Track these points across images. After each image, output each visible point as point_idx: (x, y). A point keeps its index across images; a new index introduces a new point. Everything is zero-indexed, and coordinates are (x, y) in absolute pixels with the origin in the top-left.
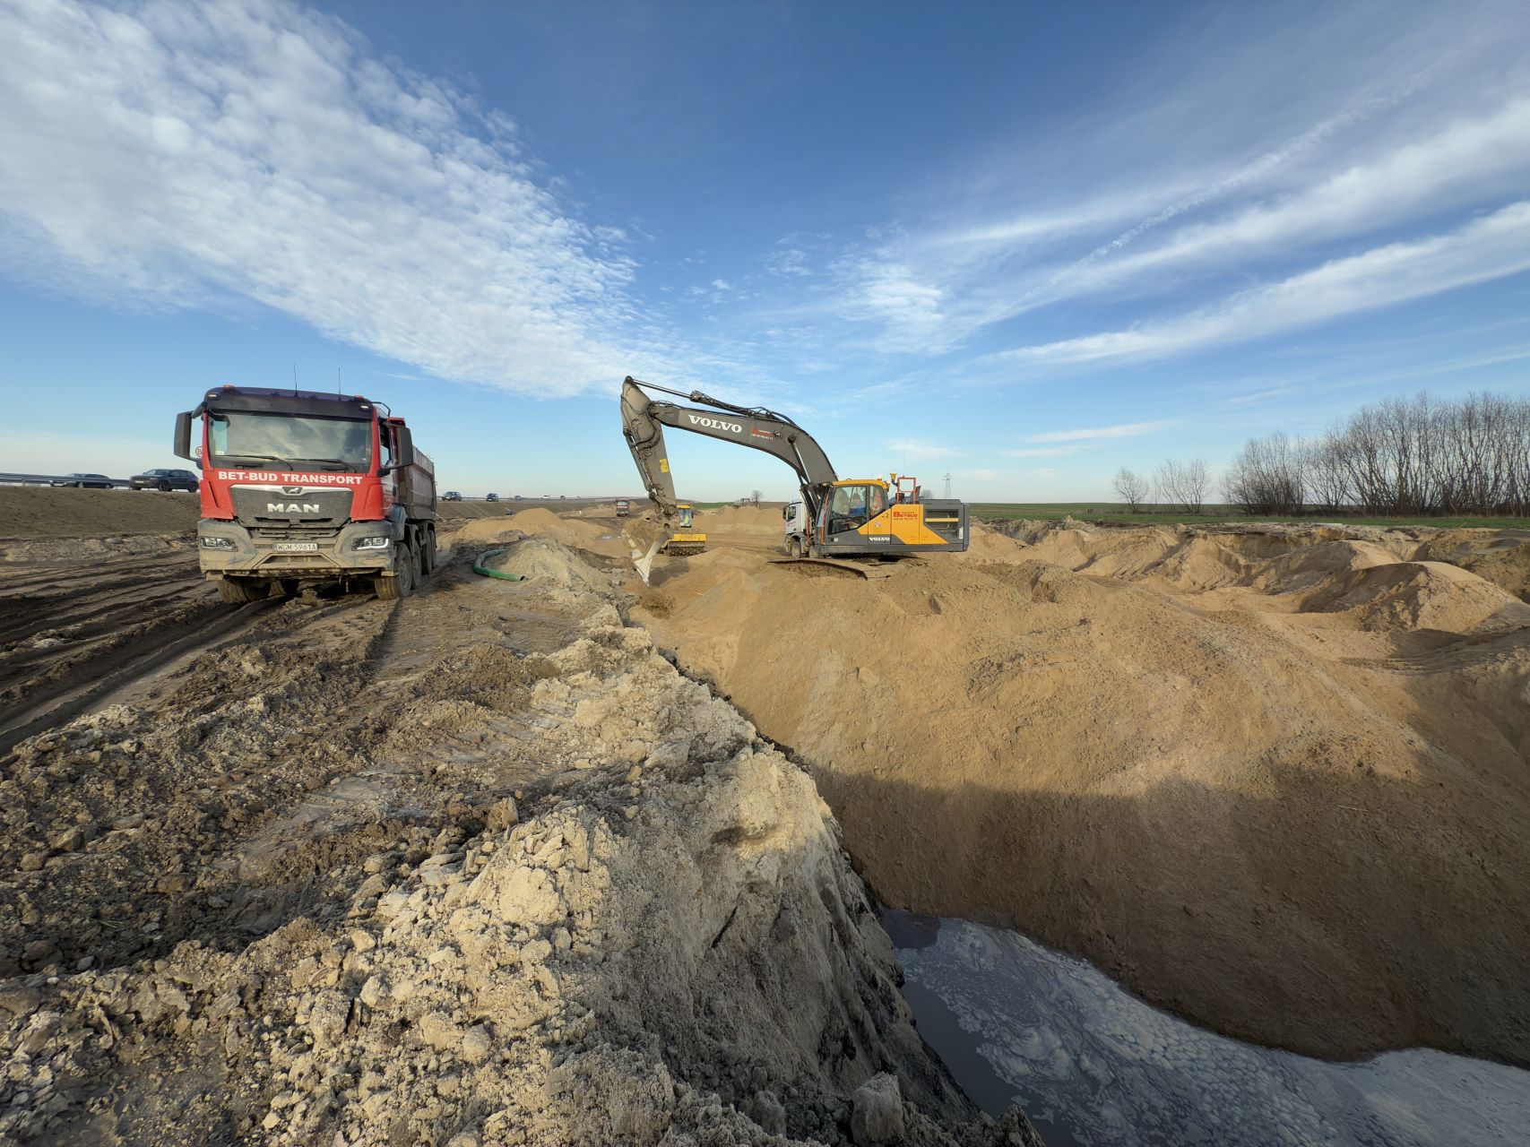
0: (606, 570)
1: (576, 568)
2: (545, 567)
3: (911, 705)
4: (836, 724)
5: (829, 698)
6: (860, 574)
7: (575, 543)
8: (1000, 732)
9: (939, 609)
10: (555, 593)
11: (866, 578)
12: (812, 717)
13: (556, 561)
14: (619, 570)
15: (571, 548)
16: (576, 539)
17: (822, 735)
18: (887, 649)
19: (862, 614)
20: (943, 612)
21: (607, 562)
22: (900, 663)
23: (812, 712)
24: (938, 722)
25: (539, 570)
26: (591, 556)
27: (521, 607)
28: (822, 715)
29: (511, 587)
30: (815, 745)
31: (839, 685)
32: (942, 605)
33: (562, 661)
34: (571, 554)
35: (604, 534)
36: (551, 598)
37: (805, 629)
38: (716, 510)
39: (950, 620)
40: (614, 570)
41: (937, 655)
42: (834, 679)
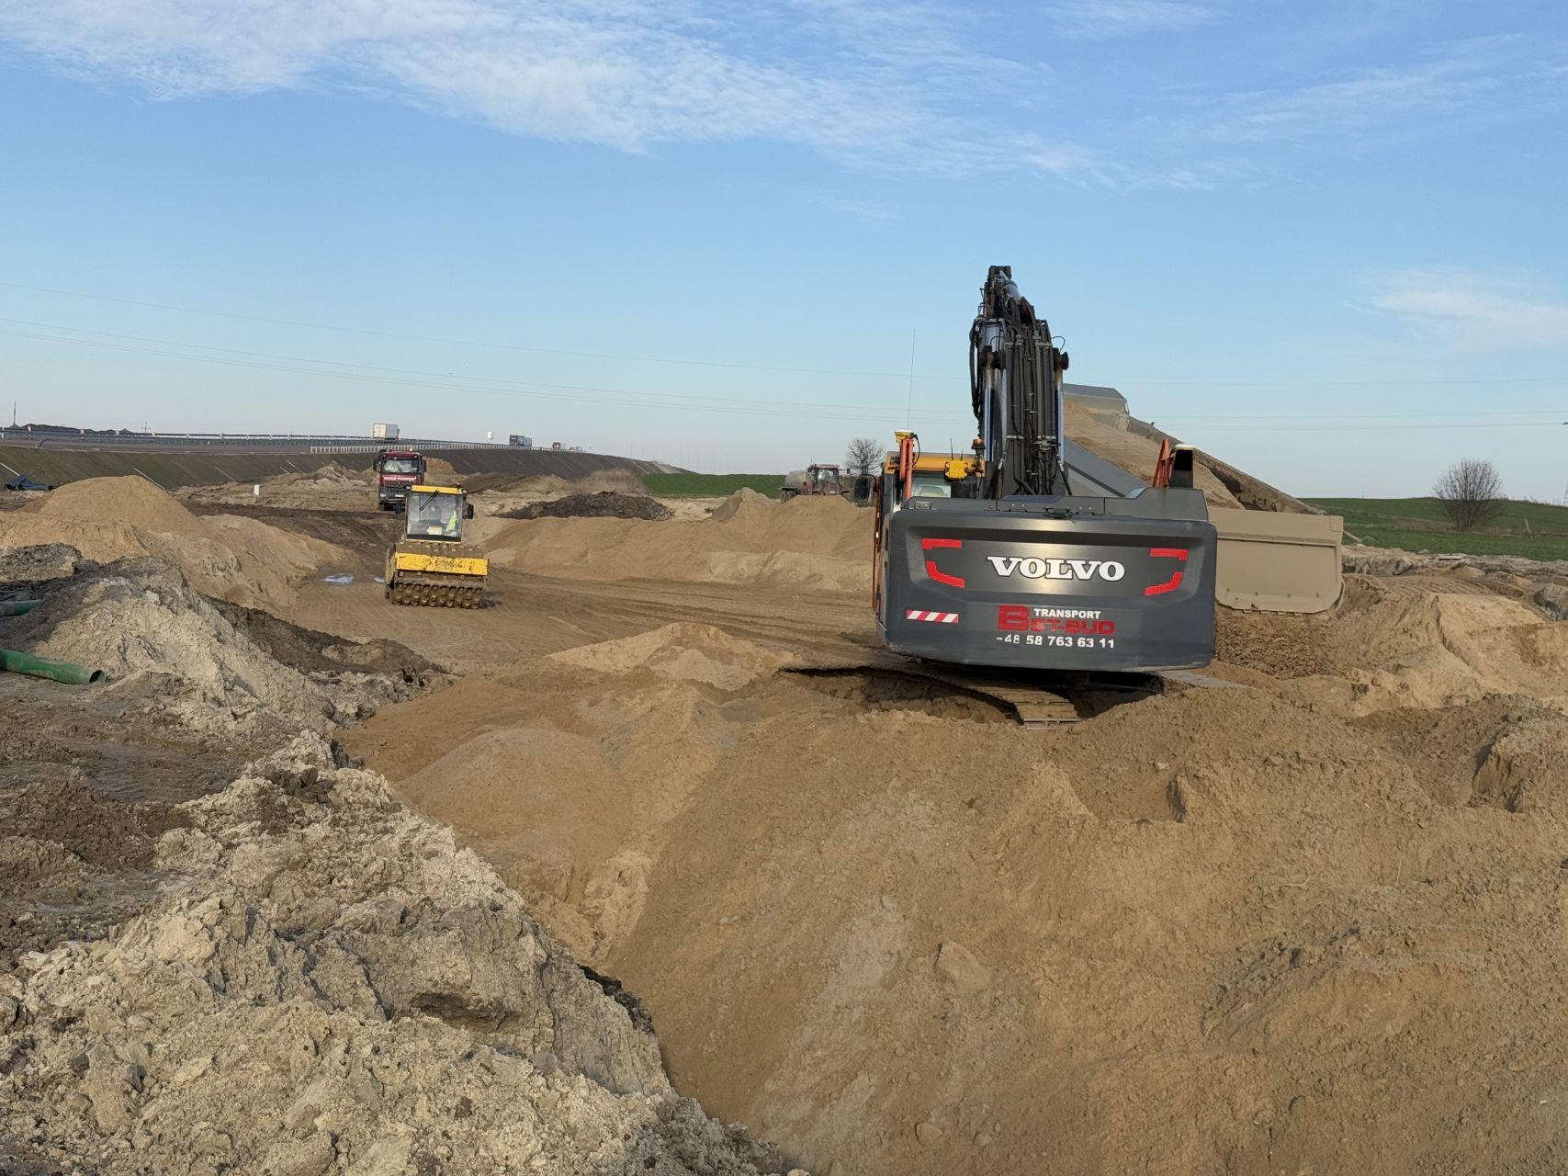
0: (323, 675)
1: (238, 664)
2: (153, 653)
3: (1057, 1040)
4: (863, 1077)
5: (857, 1014)
6: (1010, 710)
7: (237, 591)
8: (1252, 1108)
9: (1182, 810)
10: (185, 708)
11: (1021, 722)
12: (807, 1059)
13: (185, 637)
14: (361, 678)
15: (225, 605)
16: (240, 580)
17: (822, 1101)
18: (1025, 902)
19: (981, 813)
20: (1190, 817)
21: (330, 653)
22: (1052, 938)
23: (809, 1048)
24: (1113, 1082)
25: (137, 657)
26: (283, 632)
27: (104, 737)
28: (833, 1055)
29: (69, 696)
30: (803, 1126)
31: (888, 984)
32: (1192, 799)
33: (207, 812)
34: (225, 623)
35: (330, 569)
36: (176, 719)
37: (827, 844)
38: (716, 502)
39: (1204, 837)
40: (346, 676)
41: (1152, 922)
42: (875, 971)
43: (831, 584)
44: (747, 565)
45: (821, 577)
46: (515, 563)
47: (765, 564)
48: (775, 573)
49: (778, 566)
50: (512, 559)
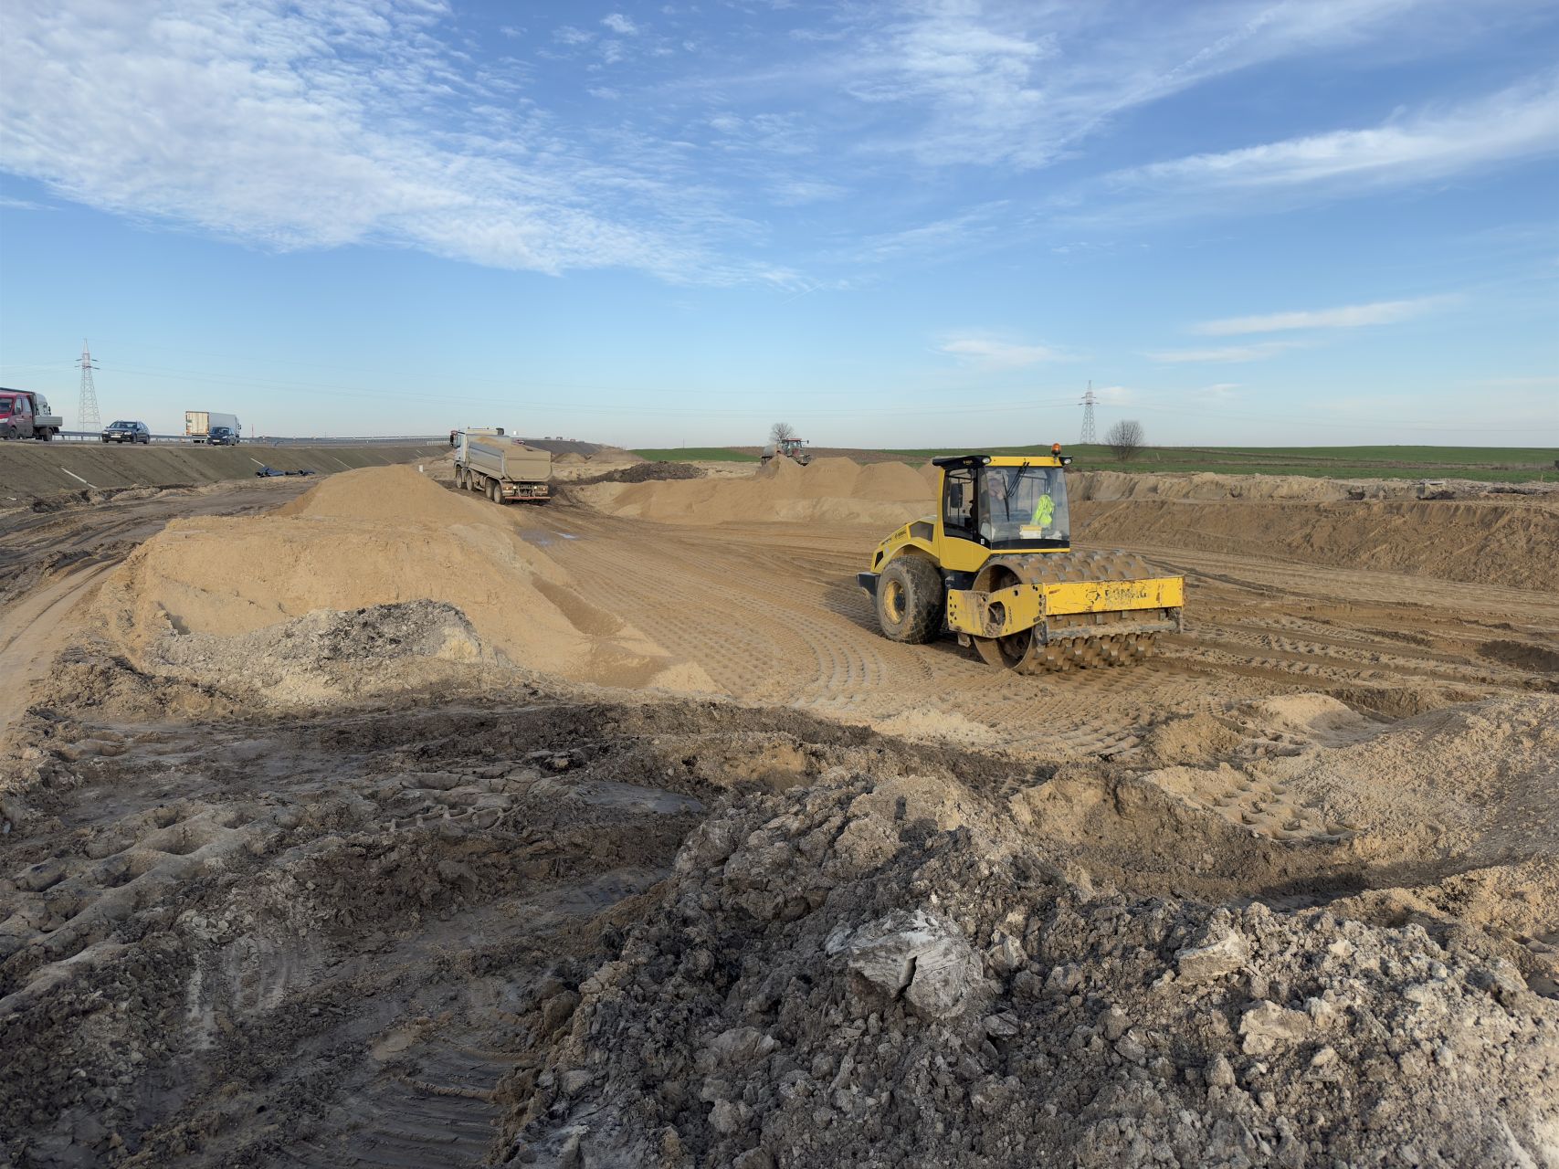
43: (865, 519)
44: (802, 508)
45: (858, 515)
46: (642, 514)
47: (815, 507)
48: (823, 514)
49: (824, 509)
50: (639, 512)
